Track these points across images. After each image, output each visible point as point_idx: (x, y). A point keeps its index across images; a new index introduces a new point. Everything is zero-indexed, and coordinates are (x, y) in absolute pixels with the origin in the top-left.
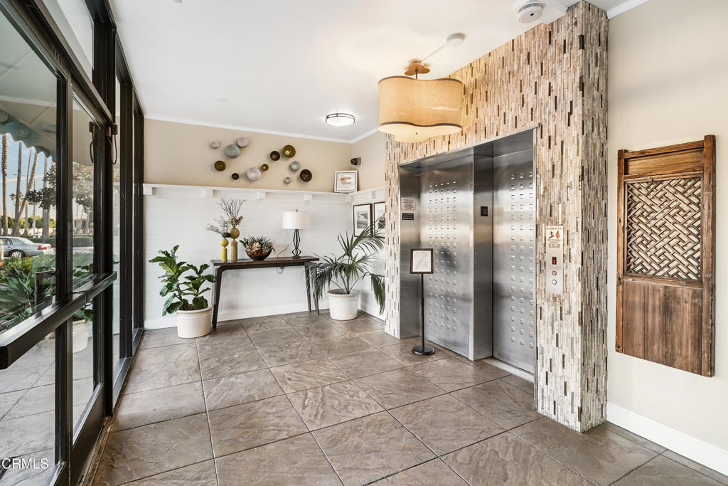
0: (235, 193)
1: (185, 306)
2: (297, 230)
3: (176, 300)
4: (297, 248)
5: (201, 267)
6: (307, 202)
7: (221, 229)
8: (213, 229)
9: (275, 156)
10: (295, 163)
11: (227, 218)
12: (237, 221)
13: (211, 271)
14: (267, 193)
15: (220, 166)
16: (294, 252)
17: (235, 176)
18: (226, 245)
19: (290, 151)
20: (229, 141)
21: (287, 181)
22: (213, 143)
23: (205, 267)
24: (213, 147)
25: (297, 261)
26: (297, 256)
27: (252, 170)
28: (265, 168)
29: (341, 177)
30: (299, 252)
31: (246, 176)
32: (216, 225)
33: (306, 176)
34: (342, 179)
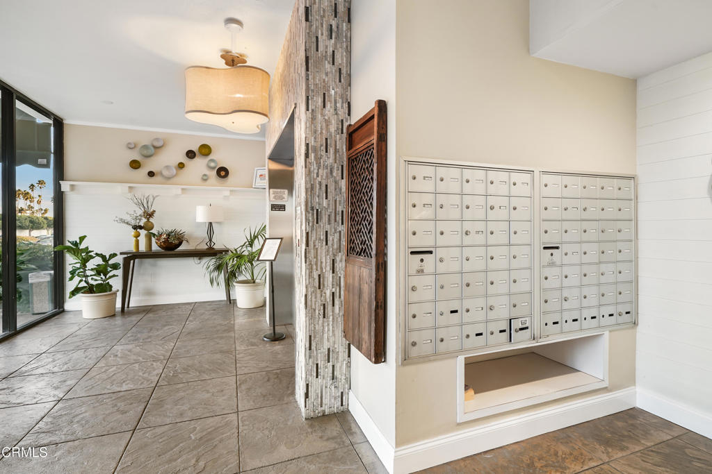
0: (149, 190)
1: (90, 290)
2: (211, 224)
3: (83, 284)
4: (210, 240)
5: (110, 256)
6: (226, 198)
7: (133, 223)
8: (123, 221)
9: (191, 154)
10: (212, 160)
11: (140, 212)
12: (149, 215)
13: (119, 259)
14: (183, 189)
15: (135, 165)
16: (208, 244)
17: (151, 174)
18: (137, 236)
19: (205, 150)
20: (146, 142)
21: (205, 178)
22: (129, 143)
23: (114, 255)
24: (131, 147)
25: (211, 252)
26: (211, 248)
27: (167, 167)
28: (181, 166)
29: (260, 174)
30: (213, 244)
31: (161, 173)
32: (128, 218)
33: (223, 173)
34: (261, 175)
